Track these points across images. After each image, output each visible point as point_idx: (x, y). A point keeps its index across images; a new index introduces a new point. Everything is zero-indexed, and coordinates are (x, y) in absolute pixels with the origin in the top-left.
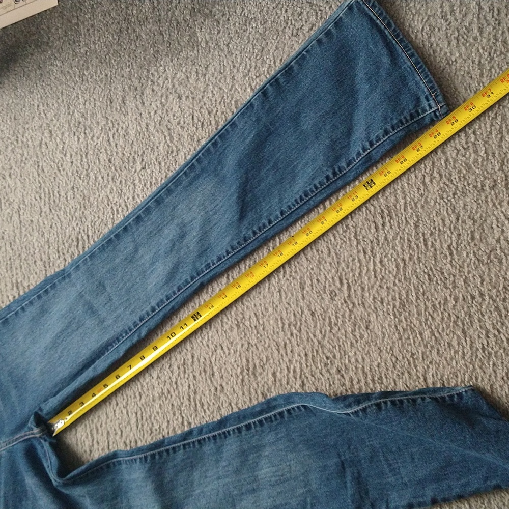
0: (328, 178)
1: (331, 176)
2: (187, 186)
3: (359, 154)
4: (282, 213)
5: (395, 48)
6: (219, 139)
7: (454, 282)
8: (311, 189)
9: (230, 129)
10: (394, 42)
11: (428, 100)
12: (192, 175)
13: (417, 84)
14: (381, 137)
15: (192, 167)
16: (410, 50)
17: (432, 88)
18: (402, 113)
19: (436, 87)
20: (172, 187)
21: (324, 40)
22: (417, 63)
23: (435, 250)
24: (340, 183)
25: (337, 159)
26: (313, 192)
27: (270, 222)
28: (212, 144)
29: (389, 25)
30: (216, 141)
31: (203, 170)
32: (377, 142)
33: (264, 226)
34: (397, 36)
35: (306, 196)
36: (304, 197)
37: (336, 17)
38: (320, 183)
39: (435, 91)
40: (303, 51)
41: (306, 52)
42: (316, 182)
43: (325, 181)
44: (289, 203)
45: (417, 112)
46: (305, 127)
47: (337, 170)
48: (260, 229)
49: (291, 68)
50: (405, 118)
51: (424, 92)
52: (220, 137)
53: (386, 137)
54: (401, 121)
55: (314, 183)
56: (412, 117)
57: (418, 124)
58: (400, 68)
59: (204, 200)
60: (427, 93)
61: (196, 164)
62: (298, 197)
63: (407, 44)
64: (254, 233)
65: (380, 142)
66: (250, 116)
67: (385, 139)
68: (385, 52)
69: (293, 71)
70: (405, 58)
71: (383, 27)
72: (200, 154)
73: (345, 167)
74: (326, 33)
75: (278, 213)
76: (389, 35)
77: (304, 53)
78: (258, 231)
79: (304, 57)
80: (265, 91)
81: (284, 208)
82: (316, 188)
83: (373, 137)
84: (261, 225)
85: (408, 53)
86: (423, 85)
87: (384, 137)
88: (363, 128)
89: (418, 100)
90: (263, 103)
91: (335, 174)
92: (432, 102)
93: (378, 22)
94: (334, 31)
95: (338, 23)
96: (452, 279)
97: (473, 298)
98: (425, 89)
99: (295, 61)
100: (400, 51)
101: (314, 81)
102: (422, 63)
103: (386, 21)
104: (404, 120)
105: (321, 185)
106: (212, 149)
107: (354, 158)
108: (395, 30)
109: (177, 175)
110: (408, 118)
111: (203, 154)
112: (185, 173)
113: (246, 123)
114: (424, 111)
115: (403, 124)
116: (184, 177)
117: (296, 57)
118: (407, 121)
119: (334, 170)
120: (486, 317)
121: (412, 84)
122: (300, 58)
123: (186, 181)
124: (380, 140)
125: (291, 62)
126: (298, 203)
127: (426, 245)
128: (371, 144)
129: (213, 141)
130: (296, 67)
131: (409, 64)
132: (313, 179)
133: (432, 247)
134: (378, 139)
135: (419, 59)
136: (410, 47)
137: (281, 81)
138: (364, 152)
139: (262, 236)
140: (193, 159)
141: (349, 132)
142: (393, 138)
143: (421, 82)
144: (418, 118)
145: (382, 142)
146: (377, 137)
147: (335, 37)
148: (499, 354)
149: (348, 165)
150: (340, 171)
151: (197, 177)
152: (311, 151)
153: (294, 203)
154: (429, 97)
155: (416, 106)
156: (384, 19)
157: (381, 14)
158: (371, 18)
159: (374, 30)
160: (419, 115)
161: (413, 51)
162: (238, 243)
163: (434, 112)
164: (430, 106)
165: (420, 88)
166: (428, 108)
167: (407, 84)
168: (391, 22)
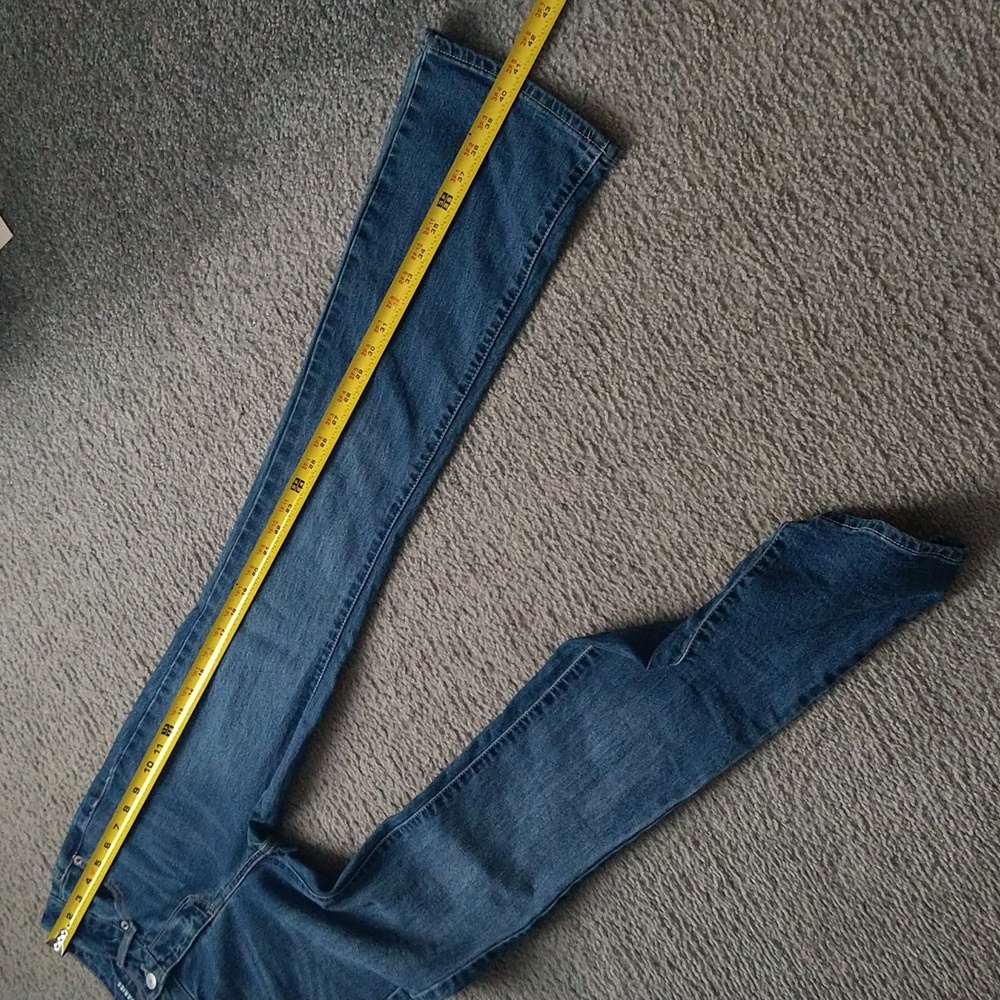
0: (500, 313)
1: (504, 309)
2: (316, 411)
3: (527, 262)
4: (462, 389)
6: (328, 327)
7: (727, 377)
8: (485, 338)
9: (337, 306)
11: (585, 149)
12: (315, 392)
13: (561, 131)
14: (546, 225)
15: (310, 382)
16: (531, 88)
17: (582, 129)
18: (558, 180)
19: (587, 125)
20: (296, 421)
21: (410, 125)
22: (549, 103)
23: (684, 345)
24: (519, 313)
25: (502, 282)
26: (489, 341)
27: (451, 410)
28: (323, 337)
29: (488, 66)
30: (325, 330)
31: (325, 378)
32: (543, 234)
33: (446, 418)
35: (483, 351)
36: (481, 354)
38: (493, 325)
39: (588, 131)
41: (393, 151)
42: (488, 326)
43: (499, 319)
44: (466, 371)
45: (578, 170)
47: (507, 296)
48: (442, 425)
49: (383, 184)
50: (565, 185)
51: (575, 140)
52: (329, 322)
53: (553, 223)
54: (561, 192)
55: (485, 329)
56: (574, 180)
57: (586, 185)
58: (530, 119)
60: (579, 139)
61: (313, 375)
62: (473, 357)
64: (438, 433)
65: (547, 233)
66: (358, 275)
67: (551, 226)
69: (387, 186)
70: (530, 102)
71: (481, 73)
72: (312, 358)
73: (516, 287)
74: (408, 116)
75: (456, 391)
77: (390, 155)
78: (441, 429)
79: (393, 161)
80: (361, 231)
81: (462, 381)
82: (492, 334)
83: (535, 230)
84: (441, 419)
85: (532, 94)
86: (569, 131)
87: (549, 224)
88: (516, 224)
89: (572, 153)
90: (367, 248)
91: (507, 303)
92: (590, 148)
93: (472, 69)
94: (417, 108)
95: (417, 94)
96: (722, 374)
97: (760, 386)
98: (575, 135)
99: (382, 172)
102: (555, 101)
103: (482, 63)
104: (565, 190)
105: (496, 327)
106: (326, 344)
107: (522, 270)
109: (295, 401)
110: (569, 183)
111: (316, 357)
112: (304, 394)
113: (357, 286)
114: (586, 164)
115: (566, 195)
116: (305, 401)
117: (383, 165)
118: (570, 189)
119: (504, 299)
120: (788, 404)
121: (555, 135)
122: (388, 164)
123: (310, 406)
124: (545, 229)
125: (378, 175)
126: (476, 366)
127: (669, 344)
128: (537, 242)
129: (322, 332)
130: (389, 180)
131: (540, 109)
132: (482, 324)
133: (678, 343)
134: (543, 230)
135: (550, 96)
137: (378, 207)
138: (532, 255)
139: (450, 433)
140: (306, 370)
141: (501, 238)
142: (562, 220)
143: (566, 128)
144: (582, 178)
145: (550, 232)
146: (540, 227)
147: (423, 114)
148: (825, 444)
149: (519, 284)
150: (513, 296)
151: (323, 392)
152: (463, 286)
153: (472, 368)
154: (583, 142)
155: (573, 163)
156: (478, 62)
157: (470, 58)
158: (460, 69)
159: (473, 83)
160: (582, 173)
161: (536, 88)
162: (422, 457)
163: (600, 160)
164: (590, 154)
165: (567, 136)
166: (589, 159)
167: (549, 137)
168: (489, 60)
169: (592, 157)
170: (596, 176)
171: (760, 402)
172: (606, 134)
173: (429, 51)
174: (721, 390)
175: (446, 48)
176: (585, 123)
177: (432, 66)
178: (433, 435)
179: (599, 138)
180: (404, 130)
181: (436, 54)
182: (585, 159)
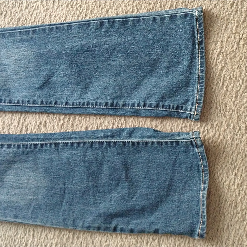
0: (107, 104)
1: (109, 105)
2: (17, 41)
3: (133, 105)
4: (66, 104)
5: (195, 59)
6: (55, 28)
7: (231, 114)
8: (92, 103)
9: (66, 28)
10: (197, 55)
11: (192, 105)
12: (24, 37)
13: (193, 91)
14: (153, 106)
15: (27, 32)
16: (203, 67)
17: (199, 100)
18: (174, 101)
19: (202, 101)
20: (7, 35)
21: (158, 21)
22: (202, 78)
23: (227, 90)
24: (111, 112)
25: (120, 97)
26: (93, 105)
27: (56, 103)
28: (49, 28)
29: (201, 43)
30: (52, 28)
31: (33, 39)
32: (149, 107)
33: (51, 103)
34: (202, 53)
35: (87, 105)
36: (86, 104)
37: (174, 13)
38: (100, 103)
39: (200, 103)
40: (141, 17)
41: (143, 19)
42: (98, 102)
43: (104, 104)
44: (75, 101)
45: (182, 107)
46: (113, 63)
47: (115, 103)
48: (47, 103)
49: (127, 21)
50: (173, 106)
51: (193, 99)
52: (57, 27)
53: (155, 109)
54: (170, 106)
55: (97, 100)
56: (177, 108)
57: (178, 114)
58: (191, 73)
59: (22, 59)
60: (195, 101)
61: (31, 32)
62: (82, 102)
63: (203, 62)
64: (42, 102)
65: (150, 108)
66: (84, 30)
67: (154, 109)
68: (188, 57)
69: (127, 24)
70: (197, 70)
71: (197, 41)
72: (37, 28)
73: (121, 105)
74: (161, 18)
75: (64, 102)
76: (197, 49)
77: (141, 18)
78: (45, 103)
79: (139, 21)
80: (102, 22)
81: (70, 102)
82: (96, 105)
83: (148, 102)
84: (49, 101)
85: (201, 68)
86: (196, 95)
87: (154, 107)
88: (146, 92)
89: (187, 101)
90: (97, 29)
91: (112, 105)
92: (193, 108)
93: (196, 36)
94: (167, 20)
95: (173, 17)
96: (231, 112)
98: (195, 98)
99: (132, 19)
100: (197, 63)
101: (136, 40)
102: (204, 81)
103: (201, 39)
104: (172, 107)
105: (100, 105)
106: (47, 31)
107: (129, 104)
108: (202, 48)
109: (15, 30)
110: (175, 107)
111: (39, 30)
112: (20, 32)
113: (79, 33)
114: (186, 109)
115: (169, 108)
116: (18, 34)
117: (135, 17)
118: (173, 108)
119: (113, 102)
120: (242, 144)
121: (190, 89)
122: (136, 20)
123: (18, 38)
124: (151, 107)
125: (130, 17)
126: (80, 105)
127: (223, 84)
128: (144, 105)
129: (51, 27)
130: (130, 23)
131: (197, 76)
132: (98, 98)
133: (226, 87)
134: (150, 106)
135: (204, 77)
136: (204, 65)
137: (116, 24)
138: (138, 106)
139: (45, 108)
140: (31, 28)
141: (136, 87)
142: (158, 112)
143: (196, 92)
144: (180, 111)
145: (151, 110)
146: (151, 104)
147: (166, 24)
148: (241, 169)
149: (123, 106)
150: (116, 105)
151: (26, 40)
152: (107, 81)
153: (78, 103)
154: (194, 104)
155: (184, 104)
156: (201, 37)
157: (201, 33)
158: (193, 31)
159: (191, 40)
160: (182, 109)
161: (204, 69)
162: (28, 101)
163: (191, 114)
164: (191, 109)
165: (193, 95)
166: (189, 109)
167: (188, 87)
168: (204, 41)
169: (191, 111)
170: (184, 116)
171: (234, 134)
172: (202, 112)
173: (194, 14)
174: (225, 117)
175: (200, 21)
176: (202, 100)
177: (188, 18)
178: (40, 100)
179: (200, 109)
180: (154, 19)
181: (195, 18)
182: (188, 108)
